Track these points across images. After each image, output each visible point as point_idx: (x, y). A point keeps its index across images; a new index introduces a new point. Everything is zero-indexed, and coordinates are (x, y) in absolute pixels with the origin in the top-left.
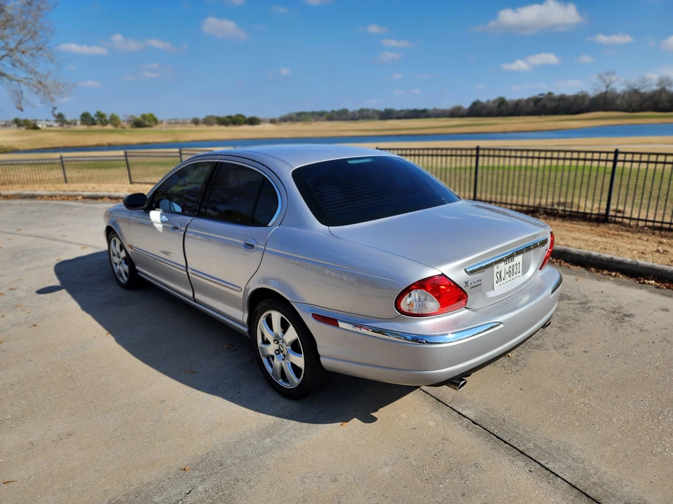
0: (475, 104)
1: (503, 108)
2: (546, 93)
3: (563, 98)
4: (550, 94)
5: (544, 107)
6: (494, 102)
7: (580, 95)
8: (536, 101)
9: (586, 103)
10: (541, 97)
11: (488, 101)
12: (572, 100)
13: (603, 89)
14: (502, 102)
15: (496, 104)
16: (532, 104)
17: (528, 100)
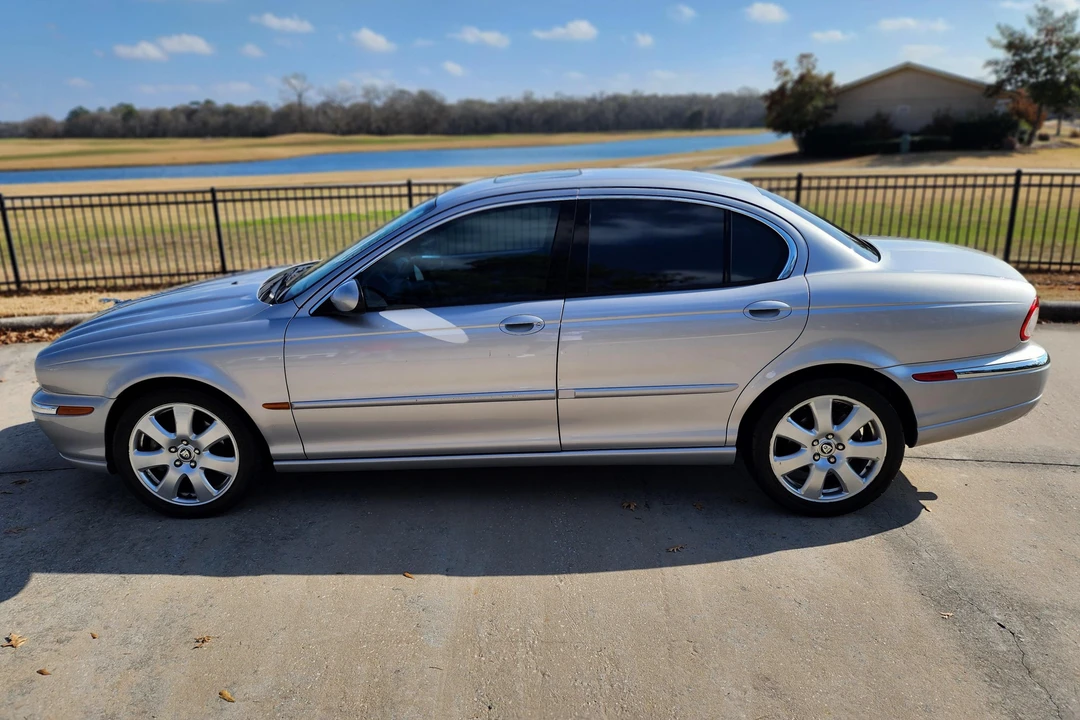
0: (76, 115)
1: (132, 122)
2: (202, 100)
3: (229, 111)
4: (208, 102)
5: (205, 124)
6: (114, 111)
7: (256, 106)
8: (190, 113)
9: (269, 120)
10: (195, 107)
11: (101, 110)
12: (246, 114)
13: (294, 99)
14: (128, 113)
15: (119, 117)
16: (182, 118)
17: (175, 111)
